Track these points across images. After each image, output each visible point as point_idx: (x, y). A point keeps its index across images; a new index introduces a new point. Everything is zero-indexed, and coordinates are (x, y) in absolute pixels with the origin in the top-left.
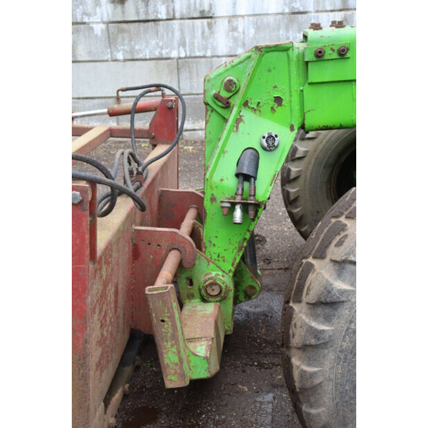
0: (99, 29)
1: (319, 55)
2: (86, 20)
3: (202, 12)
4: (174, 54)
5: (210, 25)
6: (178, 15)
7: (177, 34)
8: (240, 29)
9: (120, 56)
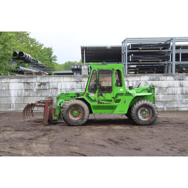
0: (35, 90)
1: (67, 94)
2: (33, 89)
3: (55, 88)
4: (50, 95)
5: (57, 90)
6: (51, 88)
7: (50, 92)
8: (63, 91)
9: (39, 96)
